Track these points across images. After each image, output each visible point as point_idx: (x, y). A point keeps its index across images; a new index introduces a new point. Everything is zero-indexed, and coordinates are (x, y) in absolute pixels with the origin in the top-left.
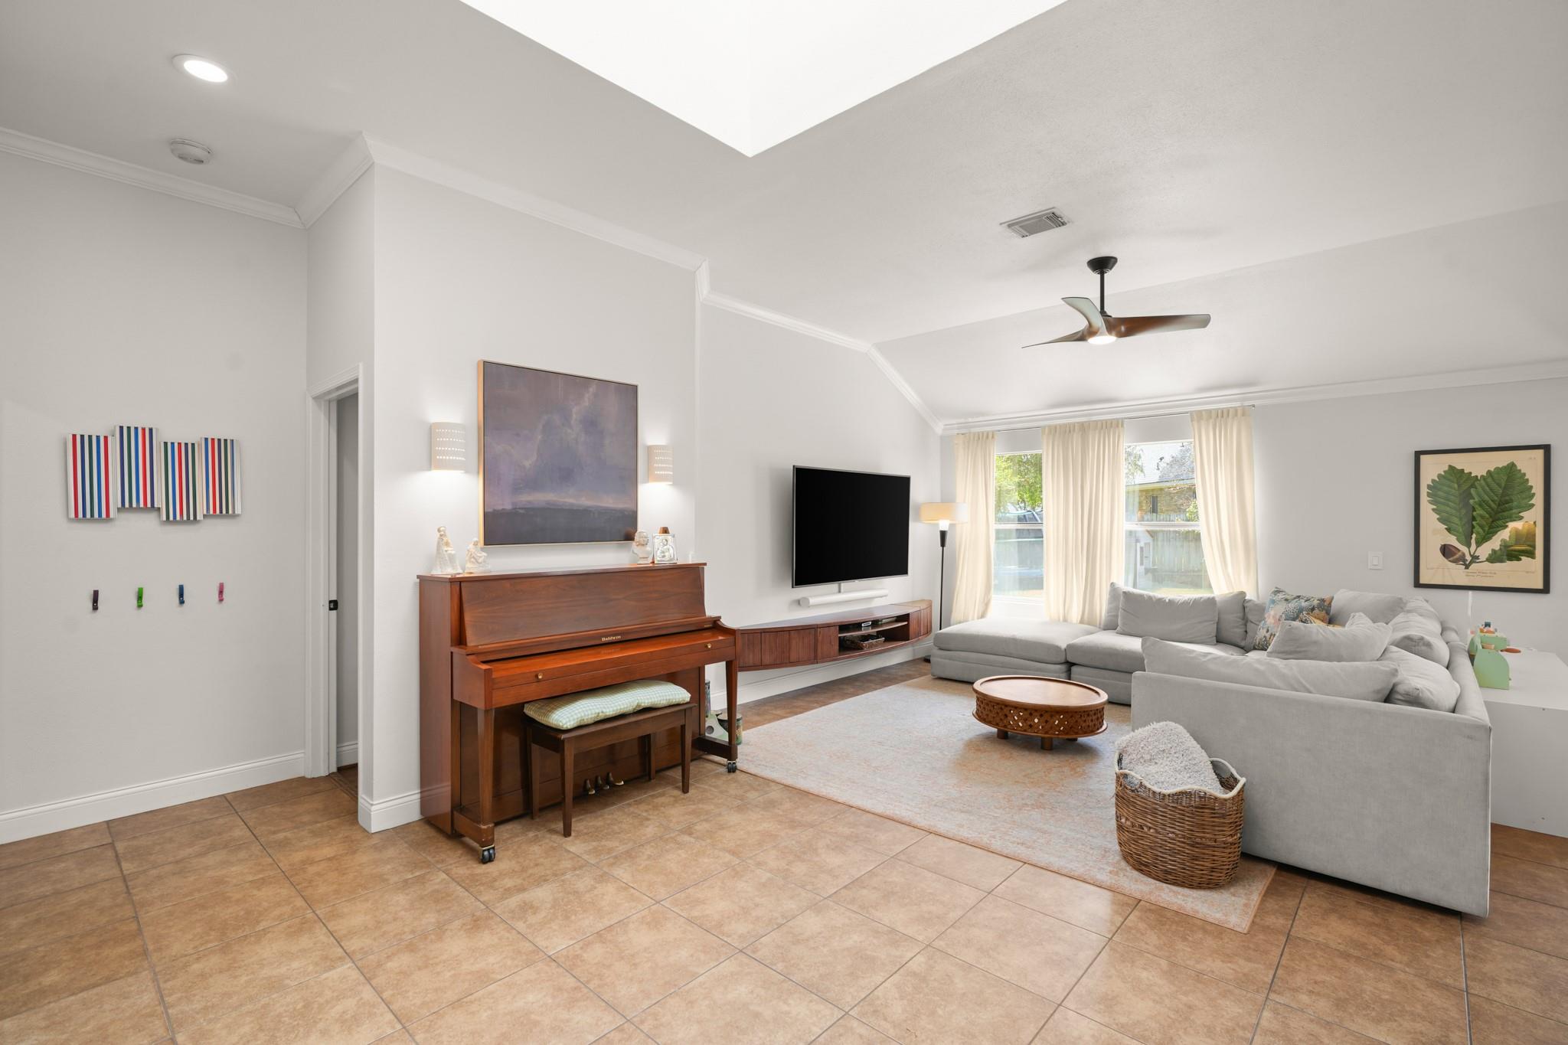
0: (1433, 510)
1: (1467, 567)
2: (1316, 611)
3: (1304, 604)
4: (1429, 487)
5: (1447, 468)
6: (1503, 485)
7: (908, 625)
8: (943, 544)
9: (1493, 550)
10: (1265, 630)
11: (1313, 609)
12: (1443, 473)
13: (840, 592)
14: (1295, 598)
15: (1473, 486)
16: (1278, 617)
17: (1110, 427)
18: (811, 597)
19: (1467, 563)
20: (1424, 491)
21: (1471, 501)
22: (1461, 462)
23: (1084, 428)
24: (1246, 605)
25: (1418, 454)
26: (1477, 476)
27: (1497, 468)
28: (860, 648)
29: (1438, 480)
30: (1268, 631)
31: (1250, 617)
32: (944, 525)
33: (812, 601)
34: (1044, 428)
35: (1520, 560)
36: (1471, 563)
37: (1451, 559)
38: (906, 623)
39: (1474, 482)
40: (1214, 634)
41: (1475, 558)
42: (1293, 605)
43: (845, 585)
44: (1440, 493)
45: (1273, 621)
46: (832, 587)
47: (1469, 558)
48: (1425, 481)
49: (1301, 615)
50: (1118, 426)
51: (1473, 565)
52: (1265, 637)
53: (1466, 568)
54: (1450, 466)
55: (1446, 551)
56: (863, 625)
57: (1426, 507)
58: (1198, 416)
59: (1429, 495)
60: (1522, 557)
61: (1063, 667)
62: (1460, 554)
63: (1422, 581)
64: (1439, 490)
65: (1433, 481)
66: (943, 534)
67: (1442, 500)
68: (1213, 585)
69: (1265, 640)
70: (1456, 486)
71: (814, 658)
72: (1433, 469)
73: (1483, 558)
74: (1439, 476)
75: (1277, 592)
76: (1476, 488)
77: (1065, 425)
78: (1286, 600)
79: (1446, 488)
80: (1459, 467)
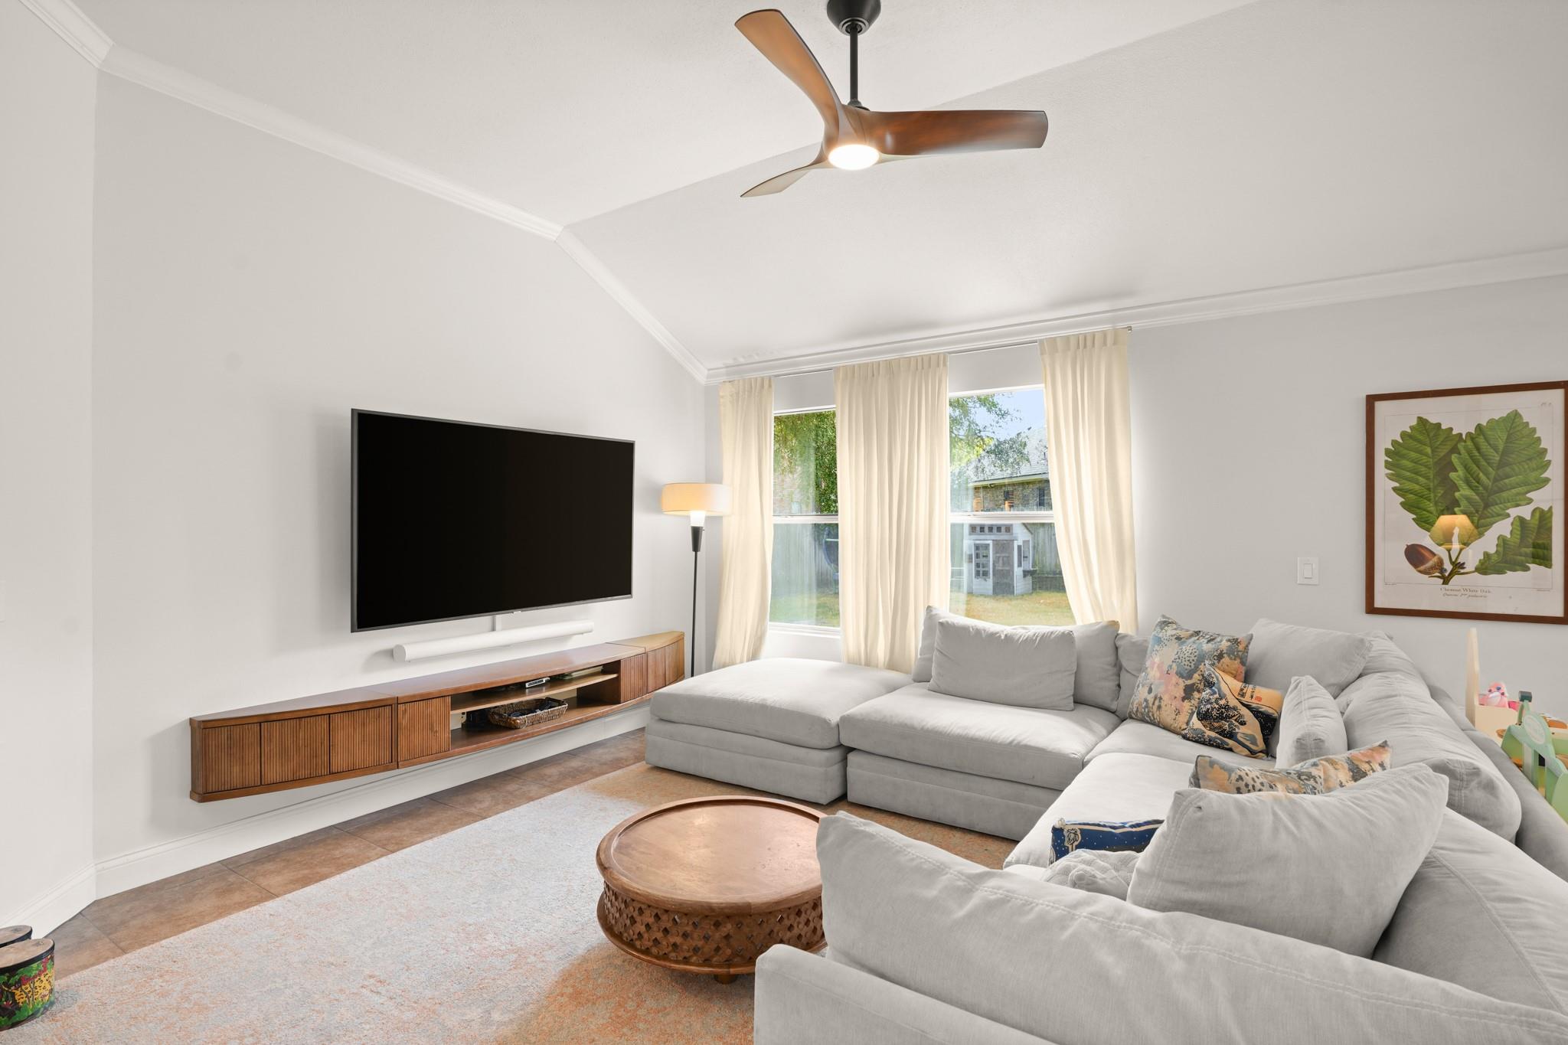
0: (1395, 489)
1: (1446, 581)
2: (1226, 660)
3: (1207, 647)
4: (1388, 452)
5: (1414, 422)
6: (1501, 448)
7: (618, 679)
8: (696, 547)
9: (1487, 555)
10: (1146, 689)
11: (1220, 657)
12: (1409, 431)
13: (493, 629)
14: (1191, 636)
15: (1454, 450)
16: (1165, 668)
17: (928, 366)
18: (406, 644)
19: (1447, 574)
20: (1380, 459)
21: (1453, 475)
22: (1436, 411)
23: (891, 369)
24: (1118, 643)
25: (1371, 400)
26: (1461, 434)
27: (1491, 421)
28: (511, 727)
29: (1401, 441)
30: (1150, 691)
31: (1125, 663)
32: (698, 519)
33: (411, 651)
34: (837, 369)
35: (1527, 569)
36: (1452, 574)
37: (1422, 568)
38: (615, 676)
39: (1456, 445)
40: (1072, 692)
41: (1458, 567)
42: (1189, 648)
43: (501, 618)
44: (1405, 462)
45: (1158, 675)
46: (483, 620)
47: (1448, 567)
48: (1382, 443)
49: (1201, 667)
50: (938, 365)
51: (1456, 578)
52: (1146, 700)
53: (1443, 584)
54: (1420, 419)
55: (1415, 555)
56: (527, 685)
57: (1384, 484)
58: (1050, 347)
59: (1388, 465)
60: (1531, 565)
61: (836, 754)
62: (1435, 559)
63: (1379, 603)
64: (1403, 457)
65: (1394, 443)
66: (696, 532)
67: (1408, 474)
68: (1072, 607)
69: (1147, 707)
70: (1429, 450)
71: (392, 759)
72: (1394, 421)
73: (1470, 566)
74: (1404, 435)
75: (1165, 623)
76: (1459, 454)
77: (865, 363)
78: (1178, 638)
79: (1413, 455)
80: (1433, 420)
